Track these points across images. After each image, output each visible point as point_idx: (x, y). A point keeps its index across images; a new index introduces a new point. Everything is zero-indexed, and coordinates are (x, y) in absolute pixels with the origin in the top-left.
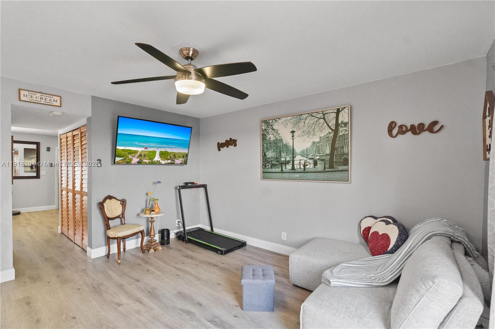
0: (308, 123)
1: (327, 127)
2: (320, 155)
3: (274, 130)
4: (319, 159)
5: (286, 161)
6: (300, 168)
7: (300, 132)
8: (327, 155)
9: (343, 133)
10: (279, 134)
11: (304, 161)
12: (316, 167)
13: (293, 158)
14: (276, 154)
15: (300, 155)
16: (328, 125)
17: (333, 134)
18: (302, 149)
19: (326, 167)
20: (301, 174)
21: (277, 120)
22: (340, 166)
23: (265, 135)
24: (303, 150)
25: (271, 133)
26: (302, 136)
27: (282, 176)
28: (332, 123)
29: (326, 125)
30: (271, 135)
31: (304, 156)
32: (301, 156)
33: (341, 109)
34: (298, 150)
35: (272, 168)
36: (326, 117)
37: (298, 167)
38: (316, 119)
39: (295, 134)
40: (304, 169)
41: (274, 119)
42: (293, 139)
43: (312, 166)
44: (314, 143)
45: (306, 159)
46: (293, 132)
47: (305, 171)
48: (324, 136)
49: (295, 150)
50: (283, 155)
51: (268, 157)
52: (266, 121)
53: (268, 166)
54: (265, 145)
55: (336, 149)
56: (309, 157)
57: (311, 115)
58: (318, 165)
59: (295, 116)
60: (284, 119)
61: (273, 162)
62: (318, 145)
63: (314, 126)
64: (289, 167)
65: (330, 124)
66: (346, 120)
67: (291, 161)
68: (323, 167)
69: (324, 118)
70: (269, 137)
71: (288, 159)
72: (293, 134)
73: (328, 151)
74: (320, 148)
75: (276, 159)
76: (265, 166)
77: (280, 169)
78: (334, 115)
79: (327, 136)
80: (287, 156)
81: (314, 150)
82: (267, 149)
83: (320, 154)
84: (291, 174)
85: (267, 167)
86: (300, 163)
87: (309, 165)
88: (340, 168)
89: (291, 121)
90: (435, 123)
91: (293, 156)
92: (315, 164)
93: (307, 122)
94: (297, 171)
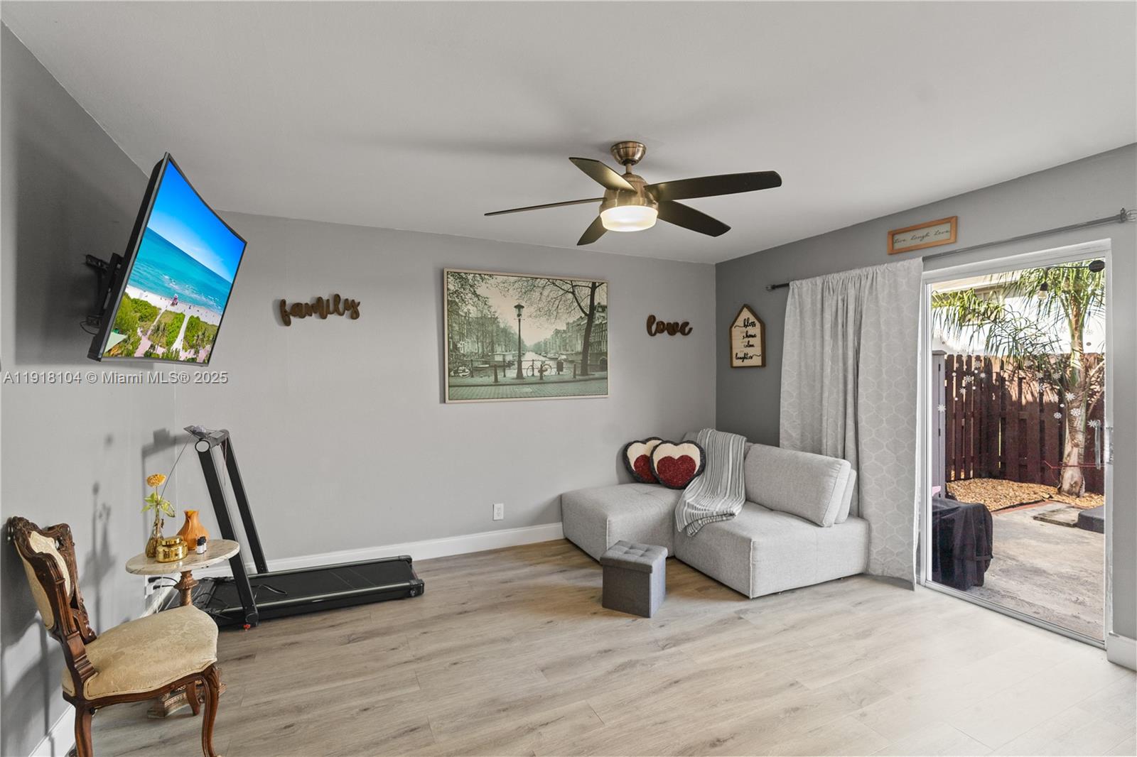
0: (548, 296)
1: (578, 307)
2: (568, 353)
3: (478, 296)
4: (565, 360)
5: (504, 361)
6: (533, 375)
7: (532, 309)
8: (577, 354)
9: (600, 321)
10: (490, 307)
11: (540, 363)
12: (561, 373)
13: (520, 356)
14: (483, 346)
15: (532, 351)
16: (579, 305)
17: (586, 321)
18: (536, 341)
19: (577, 373)
20: (534, 386)
21: (486, 277)
22: (597, 371)
23: (457, 304)
24: (539, 343)
25: (471, 301)
26: (536, 317)
27: (497, 392)
28: (586, 303)
29: (576, 304)
30: (470, 307)
31: (540, 354)
32: (534, 354)
33: (597, 284)
34: (529, 340)
35: (472, 376)
36: (576, 291)
37: (530, 374)
38: (562, 292)
39: (524, 311)
40: (541, 377)
41: (480, 275)
42: (519, 320)
43: (554, 371)
44: (557, 332)
45: (544, 359)
46: (519, 307)
47: (542, 381)
48: (574, 322)
49: (523, 342)
50: (499, 349)
51: (462, 352)
52: (459, 273)
53: (464, 371)
54: (454, 325)
55: (592, 344)
56: (549, 355)
57: (553, 283)
58: (564, 370)
59: (524, 279)
60: (500, 279)
61: (476, 364)
62: (564, 335)
63: (557, 302)
64: (512, 373)
65: (582, 304)
66: (604, 303)
67: (516, 363)
68: (572, 374)
69: (573, 293)
70: (465, 310)
71: (509, 358)
72: (519, 310)
73: (579, 348)
74: (567, 341)
75: (483, 357)
76: (456, 372)
77: (492, 379)
78: (588, 291)
79: (578, 323)
80: (506, 351)
81: (558, 343)
82: (462, 336)
83: (567, 351)
84: (514, 386)
85: (461, 375)
86: (532, 366)
87: (549, 370)
88: (597, 374)
89: (516, 285)
90: (687, 324)
91: (520, 352)
92: (560, 368)
93: (546, 293)
94: (528, 381)
